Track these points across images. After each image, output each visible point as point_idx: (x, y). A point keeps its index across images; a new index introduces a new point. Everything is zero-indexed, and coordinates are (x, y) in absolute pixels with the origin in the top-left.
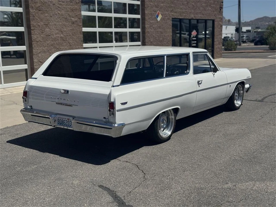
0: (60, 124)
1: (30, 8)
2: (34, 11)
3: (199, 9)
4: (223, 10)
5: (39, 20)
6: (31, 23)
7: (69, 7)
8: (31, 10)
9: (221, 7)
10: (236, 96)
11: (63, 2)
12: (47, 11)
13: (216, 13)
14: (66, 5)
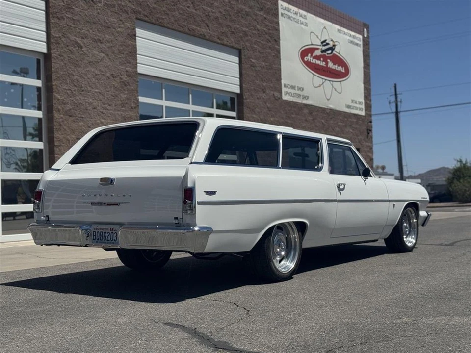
0: (96, 240)
1: (55, 111)
2: (62, 116)
3: (333, 130)
4: (372, 135)
5: (68, 131)
6: (55, 135)
7: (119, 113)
8: (56, 115)
9: (368, 128)
10: (406, 227)
11: (110, 105)
12: (82, 117)
13: (361, 139)
14: (115, 110)
